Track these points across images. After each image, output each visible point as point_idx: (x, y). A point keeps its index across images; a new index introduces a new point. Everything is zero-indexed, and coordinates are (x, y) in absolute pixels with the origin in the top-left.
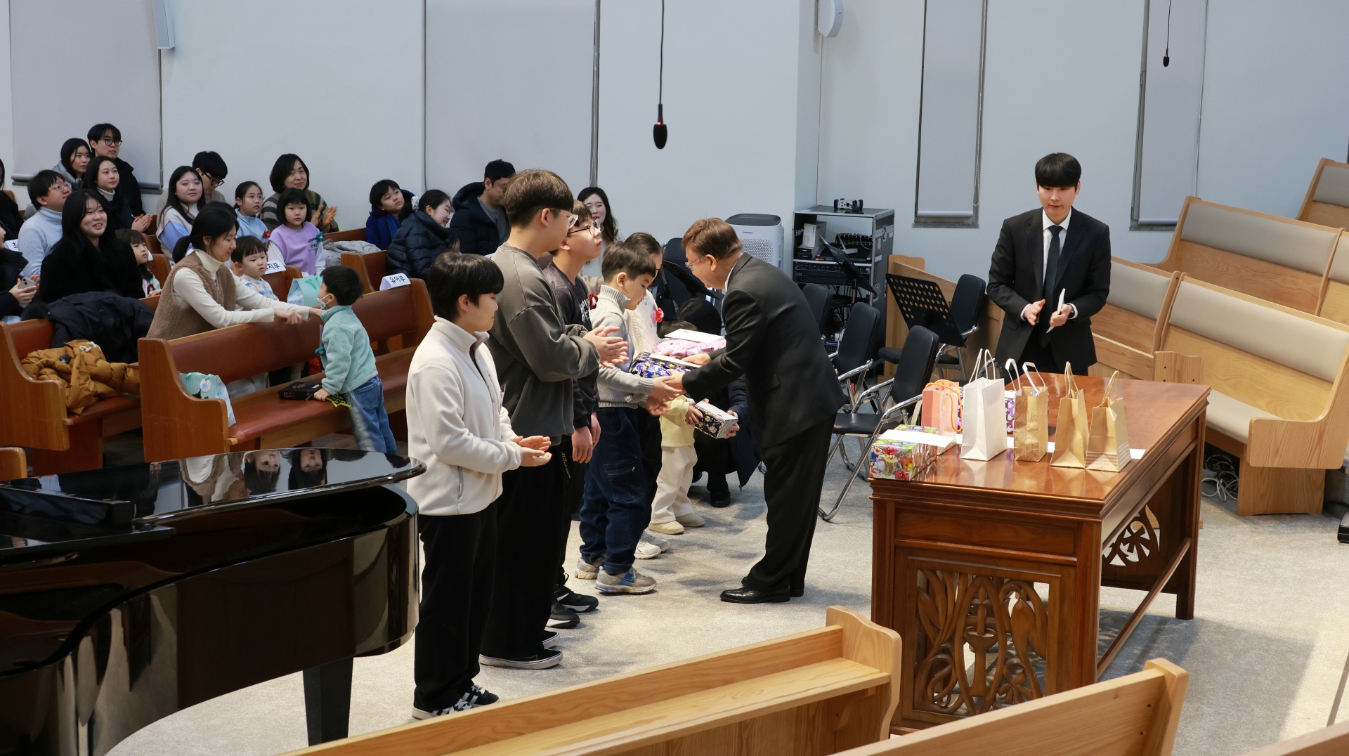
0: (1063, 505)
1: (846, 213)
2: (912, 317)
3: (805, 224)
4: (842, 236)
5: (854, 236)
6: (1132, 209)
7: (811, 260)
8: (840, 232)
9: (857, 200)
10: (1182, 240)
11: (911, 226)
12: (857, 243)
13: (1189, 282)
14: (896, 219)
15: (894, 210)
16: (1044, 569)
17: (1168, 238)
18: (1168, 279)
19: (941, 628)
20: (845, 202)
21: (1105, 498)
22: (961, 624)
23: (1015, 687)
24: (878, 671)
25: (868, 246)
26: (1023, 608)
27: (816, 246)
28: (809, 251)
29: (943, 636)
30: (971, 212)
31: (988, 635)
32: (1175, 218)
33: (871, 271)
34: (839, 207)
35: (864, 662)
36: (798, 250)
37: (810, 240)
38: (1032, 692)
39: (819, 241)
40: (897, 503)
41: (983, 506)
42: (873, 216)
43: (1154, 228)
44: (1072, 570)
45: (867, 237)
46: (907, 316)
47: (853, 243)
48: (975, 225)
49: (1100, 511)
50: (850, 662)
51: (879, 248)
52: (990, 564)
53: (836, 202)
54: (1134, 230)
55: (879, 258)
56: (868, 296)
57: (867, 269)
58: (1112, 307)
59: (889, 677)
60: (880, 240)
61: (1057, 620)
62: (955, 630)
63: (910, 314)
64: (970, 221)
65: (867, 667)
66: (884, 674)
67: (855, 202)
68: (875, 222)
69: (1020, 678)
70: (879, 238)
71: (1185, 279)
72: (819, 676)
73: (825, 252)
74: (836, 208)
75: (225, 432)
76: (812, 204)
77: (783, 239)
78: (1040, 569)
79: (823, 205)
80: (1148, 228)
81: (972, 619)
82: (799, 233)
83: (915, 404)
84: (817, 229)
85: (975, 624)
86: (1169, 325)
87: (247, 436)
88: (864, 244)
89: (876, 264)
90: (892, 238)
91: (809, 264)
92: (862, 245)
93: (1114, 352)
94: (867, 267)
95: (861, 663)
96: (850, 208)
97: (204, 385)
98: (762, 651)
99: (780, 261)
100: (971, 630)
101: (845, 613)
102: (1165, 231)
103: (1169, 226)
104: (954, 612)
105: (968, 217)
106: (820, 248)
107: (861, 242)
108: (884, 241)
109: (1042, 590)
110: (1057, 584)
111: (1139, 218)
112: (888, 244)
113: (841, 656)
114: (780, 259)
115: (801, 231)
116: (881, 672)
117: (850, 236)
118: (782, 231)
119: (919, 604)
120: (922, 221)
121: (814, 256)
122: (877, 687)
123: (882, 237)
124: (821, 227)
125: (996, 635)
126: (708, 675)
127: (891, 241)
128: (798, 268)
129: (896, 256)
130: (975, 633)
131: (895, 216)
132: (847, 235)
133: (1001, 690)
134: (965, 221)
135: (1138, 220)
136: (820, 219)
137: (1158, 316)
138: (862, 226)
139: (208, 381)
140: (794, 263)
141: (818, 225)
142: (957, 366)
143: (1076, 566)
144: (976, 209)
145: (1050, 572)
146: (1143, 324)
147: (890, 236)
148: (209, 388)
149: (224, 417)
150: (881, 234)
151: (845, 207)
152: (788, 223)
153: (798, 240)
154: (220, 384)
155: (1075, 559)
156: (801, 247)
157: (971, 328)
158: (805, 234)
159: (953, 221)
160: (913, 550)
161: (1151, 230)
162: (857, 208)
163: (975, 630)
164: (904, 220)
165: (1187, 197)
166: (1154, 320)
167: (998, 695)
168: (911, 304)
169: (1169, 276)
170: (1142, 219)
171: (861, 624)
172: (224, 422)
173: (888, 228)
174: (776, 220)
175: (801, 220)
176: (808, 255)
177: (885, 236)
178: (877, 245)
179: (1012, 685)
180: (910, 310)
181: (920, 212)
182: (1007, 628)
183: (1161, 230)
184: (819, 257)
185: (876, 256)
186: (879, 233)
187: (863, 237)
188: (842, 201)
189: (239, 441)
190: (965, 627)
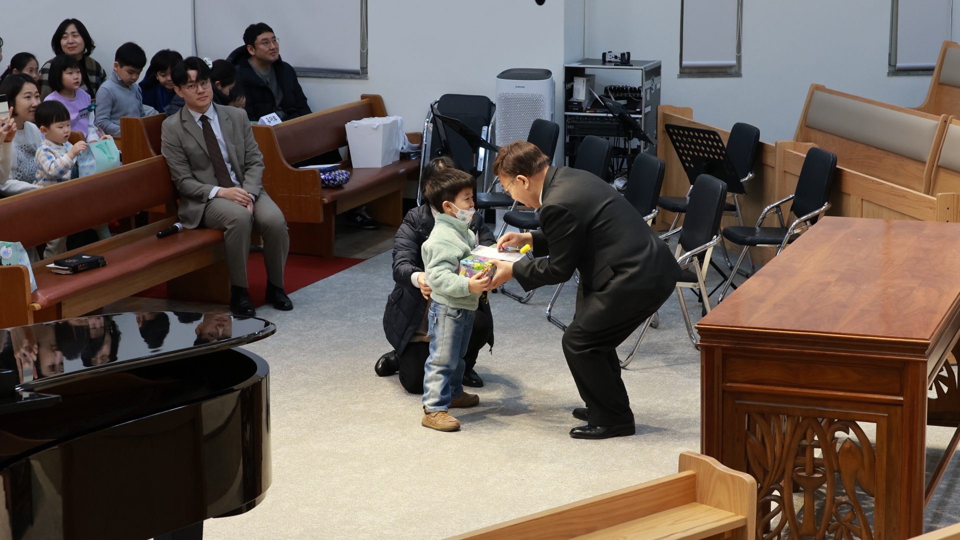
0: (890, 345)
1: (615, 65)
2: (692, 166)
3: (575, 77)
4: (610, 88)
5: (622, 88)
6: (890, 55)
7: (582, 112)
8: (608, 85)
9: (625, 52)
10: (940, 84)
11: (676, 76)
12: (625, 95)
13: (956, 124)
14: (663, 70)
15: (660, 62)
16: (869, 410)
17: (926, 83)
18: (935, 122)
19: (770, 470)
20: (613, 55)
21: (930, 338)
22: (790, 465)
23: (843, 525)
24: (734, 514)
25: (636, 97)
26: (851, 447)
27: (586, 99)
28: (580, 103)
29: (772, 480)
30: (734, 62)
31: (817, 475)
32: (932, 62)
33: (641, 121)
34: (608, 59)
35: (719, 506)
36: (569, 103)
37: (580, 93)
38: (861, 530)
39: (589, 94)
40: (724, 348)
41: (811, 349)
42: (642, 67)
43: (911, 73)
44: (899, 409)
45: (635, 88)
46: (687, 165)
47: (621, 95)
48: (738, 74)
49: (926, 350)
50: (705, 507)
51: (648, 99)
52: (817, 406)
53: (604, 55)
54: (892, 76)
55: (648, 109)
56: (639, 147)
57: (637, 120)
58: (879, 151)
59: (746, 520)
60: (648, 91)
61: (885, 458)
62: (784, 471)
63: (689, 163)
64: (733, 71)
65: (722, 510)
66: (740, 517)
67: (623, 55)
68: (644, 73)
69: (849, 516)
70: (648, 89)
71: (953, 122)
72: (677, 521)
73: (595, 105)
74: (604, 61)
75: (28, 298)
76: (580, 57)
77: (554, 93)
78: (867, 410)
79: (591, 58)
80: (906, 74)
81: (801, 460)
82: (569, 86)
83: (706, 250)
84: (587, 82)
85: (804, 465)
86: (939, 167)
87: (50, 301)
88: (632, 95)
89: (646, 114)
90: (660, 89)
91: (580, 116)
92: (632, 96)
93: (895, 195)
94: (638, 118)
95: (715, 507)
96: (618, 60)
97: (5, 253)
98: (622, 498)
99: (552, 115)
100: (800, 471)
101: (698, 459)
102: (921, 75)
103: (927, 71)
104: (782, 453)
105: (731, 67)
106: (590, 101)
107: (629, 93)
108: (653, 91)
109: (869, 429)
110: (884, 423)
111: (896, 63)
112: (656, 95)
113: (695, 501)
114: (552, 113)
115: (572, 84)
116: (737, 515)
117: (619, 88)
118: (553, 84)
119: (748, 447)
120: (687, 72)
121: (584, 109)
122: (733, 530)
123: (651, 88)
124: (590, 79)
125: (824, 475)
126: (572, 524)
127: (658, 91)
128: (569, 121)
129: (664, 107)
130: (804, 474)
131: (662, 67)
132: (615, 87)
133: (830, 528)
134: (729, 71)
135: (895, 66)
136: (587, 72)
137: (928, 159)
138: (632, 78)
139: (10, 249)
140: (566, 116)
141: (588, 78)
142: (734, 213)
143: (902, 405)
144: (739, 59)
145: (876, 412)
146: (912, 167)
147: (658, 86)
148: (10, 255)
149: (26, 284)
150: (650, 86)
151: (613, 60)
152: (559, 76)
153: (569, 93)
154: (21, 250)
155: (901, 399)
156: (571, 100)
157: (746, 176)
158: (575, 87)
159: (716, 70)
160: (740, 394)
161: (909, 75)
162: (625, 60)
163: (804, 471)
164: (670, 71)
165: (945, 41)
166: (924, 163)
167: (827, 533)
168: (691, 153)
169: (938, 120)
170: (900, 64)
171: (715, 468)
172: (27, 289)
173: (655, 79)
174: (547, 74)
175: (571, 74)
176: (579, 106)
177: (653, 87)
178: (645, 96)
179: (841, 523)
180: (689, 159)
181: (684, 63)
182: (836, 468)
183: (918, 75)
184: (589, 110)
185: (646, 107)
186: (648, 84)
187: (631, 88)
188: (610, 54)
189: (42, 306)
190: (794, 468)
